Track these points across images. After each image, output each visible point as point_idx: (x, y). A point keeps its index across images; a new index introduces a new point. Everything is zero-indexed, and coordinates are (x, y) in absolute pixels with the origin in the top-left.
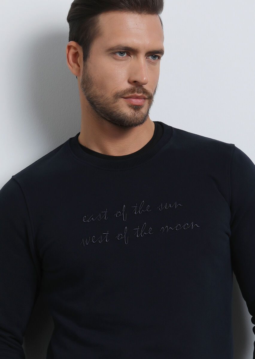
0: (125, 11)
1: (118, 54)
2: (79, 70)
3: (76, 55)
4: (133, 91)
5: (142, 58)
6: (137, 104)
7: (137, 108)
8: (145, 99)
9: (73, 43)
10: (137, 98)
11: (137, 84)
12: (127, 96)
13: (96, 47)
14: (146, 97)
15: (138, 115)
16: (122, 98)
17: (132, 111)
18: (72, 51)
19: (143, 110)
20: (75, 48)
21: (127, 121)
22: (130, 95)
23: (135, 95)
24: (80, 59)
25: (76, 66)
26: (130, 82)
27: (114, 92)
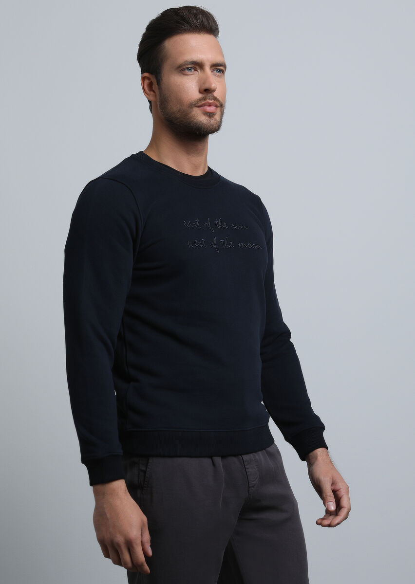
1: (187, 71)
2: (156, 96)
3: (150, 85)
4: (205, 99)
6: (211, 111)
7: (211, 115)
8: (216, 106)
9: (146, 74)
10: (210, 105)
11: (207, 91)
12: (200, 104)
13: (166, 69)
14: (218, 104)
15: (213, 122)
17: (207, 118)
18: (147, 81)
19: (217, 117)
20: (149, 79)
21: (204, 129)
22: (202, 103)
23: (208, 102)
24: (154, 86)
25: (152, 93)
26: (200, 92)
27: (188, 103)
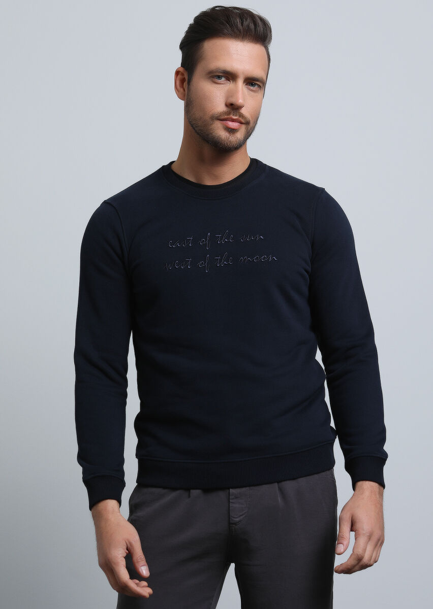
0: (227, 38)
1: (216, 79)
2: (184, 94)
3: (182, 80)
4: (229, 113)
5: (240, 82)
6: (233, 127)
7: (232, 131)
8: (241, 123)
9: (181, 69)
10: (233, 120)
11: (233, 107)
12: (223, 117)
14: (243, 121)
15: (233, 139)
16: (218, 119)
17: (227, 133)
18: (180, 76)
19: (240, 135)
20: (183, 74)
22: (226, 117)
23: (231, 118)
24: (185, 84)
25: (182, 90)
26: (226, 105)
27: (211, 113)
